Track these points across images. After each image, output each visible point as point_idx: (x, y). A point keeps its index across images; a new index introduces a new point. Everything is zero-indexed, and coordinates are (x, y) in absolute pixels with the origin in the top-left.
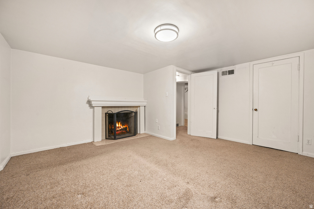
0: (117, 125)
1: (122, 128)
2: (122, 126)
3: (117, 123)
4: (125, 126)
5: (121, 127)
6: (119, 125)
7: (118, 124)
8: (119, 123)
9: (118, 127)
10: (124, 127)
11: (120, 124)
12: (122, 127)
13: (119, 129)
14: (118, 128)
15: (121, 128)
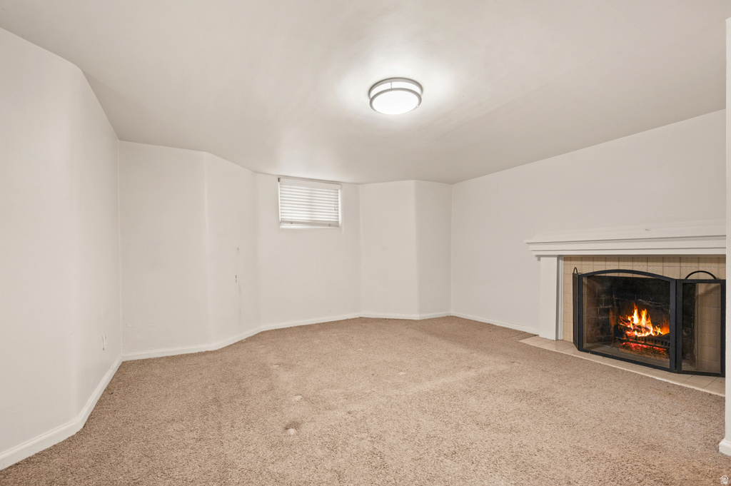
0: (636, 321)
1: (651, 332)
2: (654, 327)
3: (636, 312)
4: (661, 327)
5: (647, 330)
6: (644, 322)
7: (640, 317)
8: (644, 314)
9: (639, 328)
10: (659, 331)
11: (647, 317)
12: (651, 329)
13: (639, 335)
14: (638, 331)
15: (647, 334)
